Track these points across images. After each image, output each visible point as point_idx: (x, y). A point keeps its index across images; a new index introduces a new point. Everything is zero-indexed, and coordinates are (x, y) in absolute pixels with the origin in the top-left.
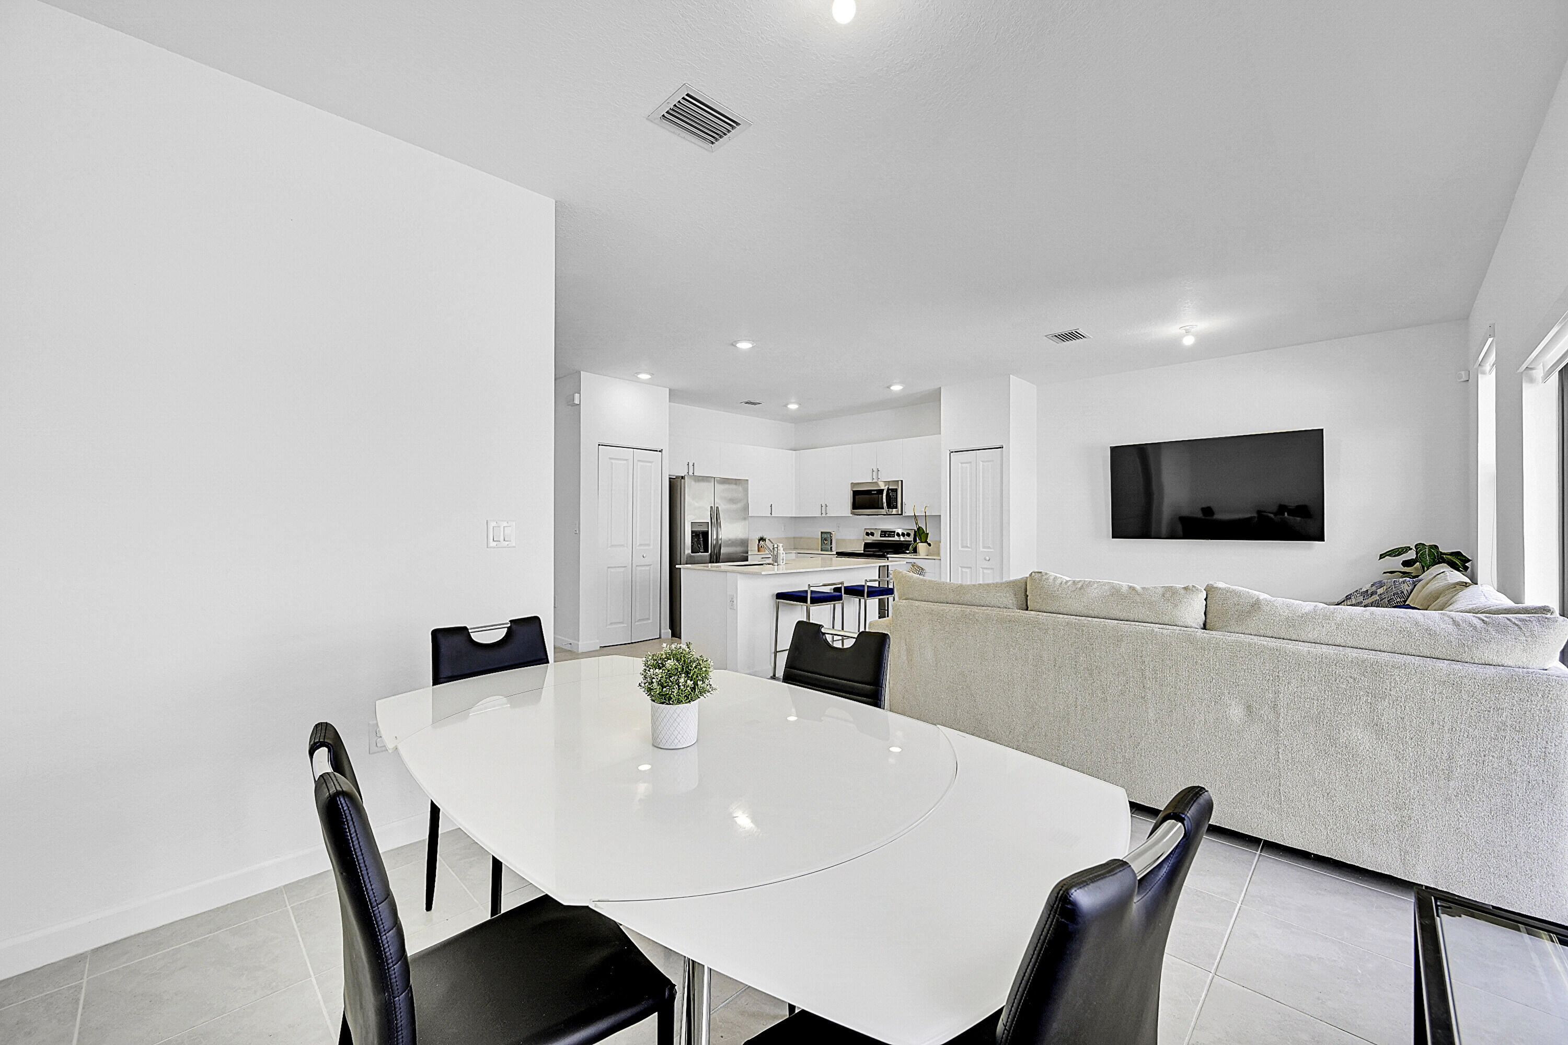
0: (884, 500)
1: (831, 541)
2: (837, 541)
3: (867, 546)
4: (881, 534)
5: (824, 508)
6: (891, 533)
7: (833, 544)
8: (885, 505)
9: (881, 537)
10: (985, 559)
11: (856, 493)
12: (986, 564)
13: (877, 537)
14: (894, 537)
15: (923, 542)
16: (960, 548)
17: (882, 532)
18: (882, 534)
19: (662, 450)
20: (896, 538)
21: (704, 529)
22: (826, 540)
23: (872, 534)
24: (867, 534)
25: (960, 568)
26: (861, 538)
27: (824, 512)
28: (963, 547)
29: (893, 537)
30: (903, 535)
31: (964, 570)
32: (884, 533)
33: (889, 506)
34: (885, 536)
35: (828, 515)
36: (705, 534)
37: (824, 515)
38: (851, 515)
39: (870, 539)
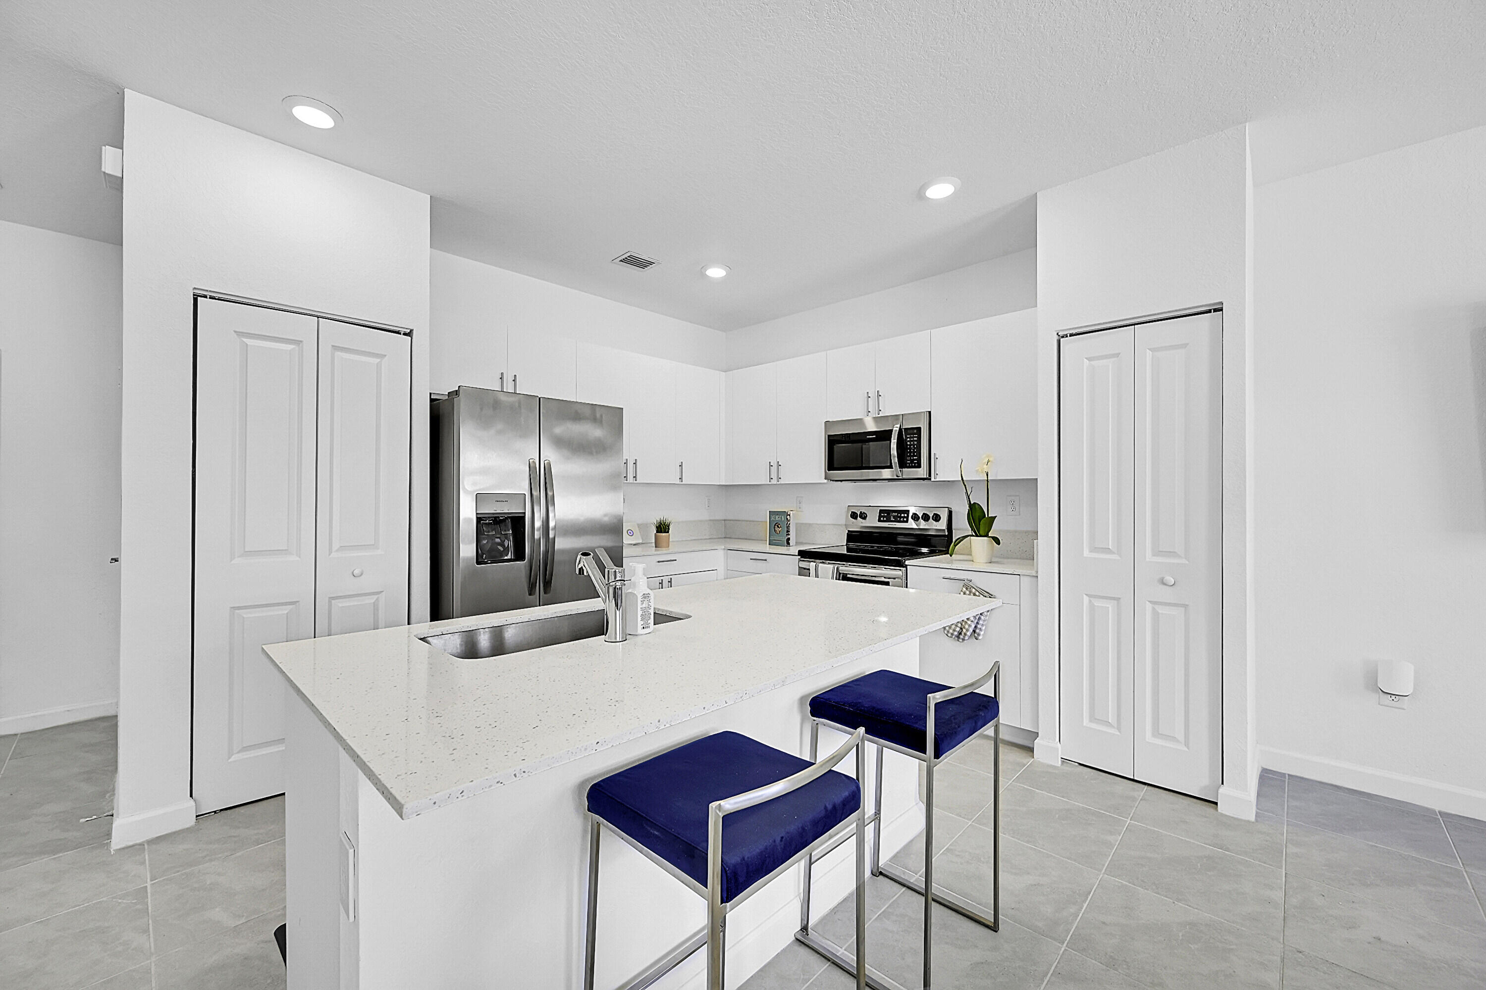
0: (894, 452)
1: (788, 527)
2: (799, 526)
3: (852, 537)
4: (880, 517)
5: (774, 469)
6: (901, 515)
7: (791, 533)
8: (895, 460)
9: (879, 521)
10: (1163, 582)
11: (833, 442)
12: (1165, 594)
13: (872, 522)
14: (907, 521)
15: (981, 536)
16: (1086, 553)
17: (881, 511)
18: (884, 517)
19: (411, 331)
20: (912, 524)
21: (513, 509)
22: (777, 525)
23: (863, 516)
24: (854, 516)
25: (1086, 599)
26: (843, 522)
27: (774, 476)
28: (1093, 549)
29: (904, 522)
30: (926, 517)
31: (1098, 603)
32: (886, 514)
33: (902, 465)
34: (888, 520)
35: (781, 482)
36: (518, 522)
37: (774, 482)
38: (826, 481)
39: (859, 525)
